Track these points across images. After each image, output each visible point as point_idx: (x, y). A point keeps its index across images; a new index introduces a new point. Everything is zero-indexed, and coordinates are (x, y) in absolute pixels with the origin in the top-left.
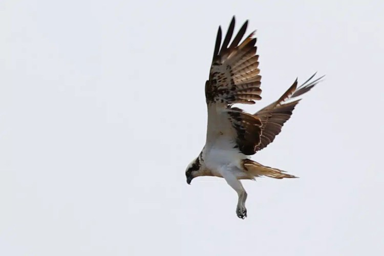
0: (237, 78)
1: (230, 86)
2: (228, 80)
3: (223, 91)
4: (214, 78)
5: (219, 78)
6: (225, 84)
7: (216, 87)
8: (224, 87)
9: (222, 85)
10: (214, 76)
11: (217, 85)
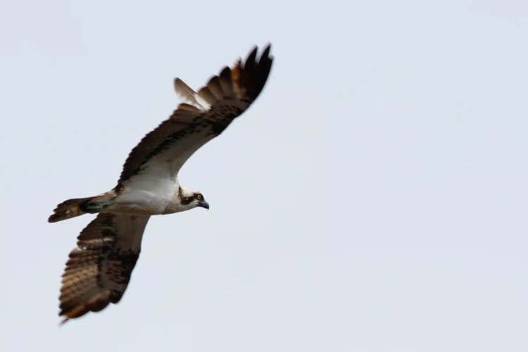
0: (93, 272)
1: (104, 263)
2: (105, 269)
3: (115, 257)
4: (123, 278)
5: (117, 277)
6: (111, 266)
7: (124, 268)
8: (112, 262)
9: (115, 265)
10: (123, 281)
11: (122, 269)
